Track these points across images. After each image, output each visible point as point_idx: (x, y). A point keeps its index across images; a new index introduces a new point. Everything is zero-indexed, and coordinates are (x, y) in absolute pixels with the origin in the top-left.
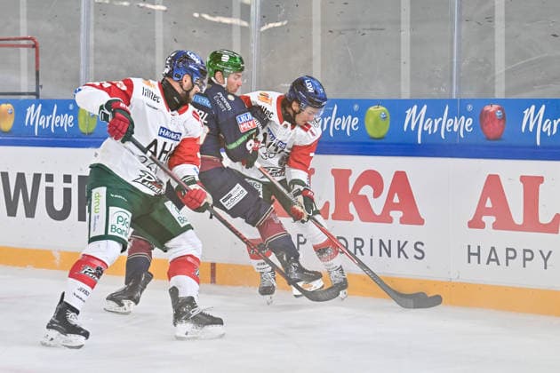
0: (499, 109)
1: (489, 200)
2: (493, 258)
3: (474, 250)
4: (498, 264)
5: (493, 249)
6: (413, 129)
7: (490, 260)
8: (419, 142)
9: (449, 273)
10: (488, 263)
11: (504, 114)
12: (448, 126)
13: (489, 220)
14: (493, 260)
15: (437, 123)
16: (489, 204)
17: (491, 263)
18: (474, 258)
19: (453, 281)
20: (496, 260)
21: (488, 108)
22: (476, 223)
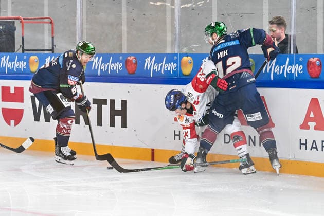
0: (318, 60)
1: (312, 113)
2: (314, 147)
3: (303, 142)
4: (317, 150)
5: (314, 141)
6: (268, 71)
7: (312, 147)
8: (272, 79)
9: (289, 155)
10: (311, 150)
11: (321, 63)
12: (288, 70)
13: (312, 125)
14: (314, 148)
15: (282, 68)
16: (312, 115)
17: (313, 149)
18: (303, 147)
19: (291, 159)
20: (316, 148)
21: (311, 60)
22: (304, 126)
